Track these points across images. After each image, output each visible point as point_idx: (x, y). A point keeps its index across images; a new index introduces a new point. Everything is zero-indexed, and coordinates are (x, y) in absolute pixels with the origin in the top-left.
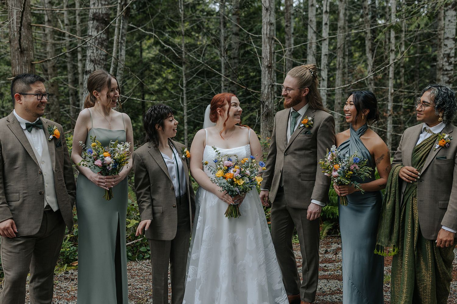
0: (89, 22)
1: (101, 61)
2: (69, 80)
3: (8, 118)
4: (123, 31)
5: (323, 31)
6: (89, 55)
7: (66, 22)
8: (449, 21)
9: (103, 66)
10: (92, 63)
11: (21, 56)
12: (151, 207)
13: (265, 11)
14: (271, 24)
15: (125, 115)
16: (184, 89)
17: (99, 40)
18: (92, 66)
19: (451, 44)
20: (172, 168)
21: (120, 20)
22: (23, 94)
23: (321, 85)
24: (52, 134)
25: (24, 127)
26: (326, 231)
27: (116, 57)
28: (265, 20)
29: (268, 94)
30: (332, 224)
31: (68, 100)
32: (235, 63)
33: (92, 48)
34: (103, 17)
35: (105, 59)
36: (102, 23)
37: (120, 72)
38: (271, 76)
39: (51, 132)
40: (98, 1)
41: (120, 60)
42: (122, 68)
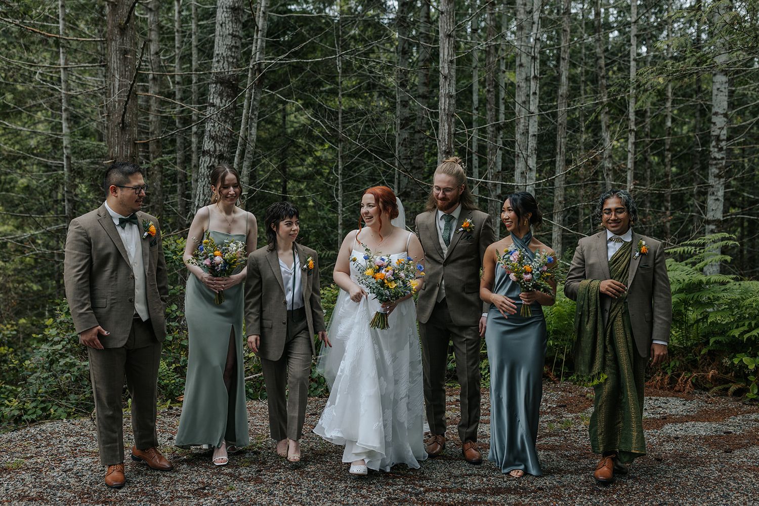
1: (224, 138)
2: (178, 161)
3: (99, 211)
4: (255, 103)
5: (532, 103)
6: (209, 129)
7: (177, 79)
8: (718, 89)
9: (226, 144)
10: (212, 140)
11: (122, 134)
12: (259, 321)
13: (444, 80)
14: (451, 96)
15: (250, 215)
16: (340, 177)
17: (222, 111)
18: (212, 145)
19: (720, 122)
20: (288, 279)
22: (120, 187)
23: (527, 177)
24: (148, 231)
25: (117, 222)
27: (244, 137)
28: (442, 92)
31: (176, 187)
33: (212, 121)
34: (229, 79)
35: (229, 136)
36: (228, 87)
37: (249, 156)
39: (147, 228)
40: (224, 57)
41: (249, 140)
42: (252, 150)
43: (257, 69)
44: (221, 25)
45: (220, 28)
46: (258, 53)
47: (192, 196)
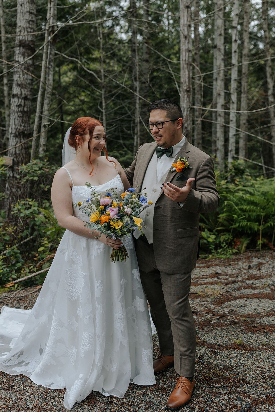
0: (15, 49)
1: (27, 85)
4: (51, 56)
5: (233, 58)
6: (16, 79)
9: (29, 90)
10: (18, 87)
13: (184, 39)
14: (190, 51)
16: (103, 111)
17: (25, 66)
18: (19, 90)
21: (47, 46)
23: (231, 107)
26: (245, 245)
27: (44, 81)
28: (183, 47)
29: (187, 116)
30: (250, 239)
33: (18, 73)
34: (29, 44)
35: (30, 83)
36: (28, 49)
37: (48, 96)
38: (189, 100)
40: (24, 28)
41: (48, 84)
42: (50, 92)
43: (52, 31)
44: (21, 5)
45: (20, 7)
46: (52, 18)
47: (7, 126)
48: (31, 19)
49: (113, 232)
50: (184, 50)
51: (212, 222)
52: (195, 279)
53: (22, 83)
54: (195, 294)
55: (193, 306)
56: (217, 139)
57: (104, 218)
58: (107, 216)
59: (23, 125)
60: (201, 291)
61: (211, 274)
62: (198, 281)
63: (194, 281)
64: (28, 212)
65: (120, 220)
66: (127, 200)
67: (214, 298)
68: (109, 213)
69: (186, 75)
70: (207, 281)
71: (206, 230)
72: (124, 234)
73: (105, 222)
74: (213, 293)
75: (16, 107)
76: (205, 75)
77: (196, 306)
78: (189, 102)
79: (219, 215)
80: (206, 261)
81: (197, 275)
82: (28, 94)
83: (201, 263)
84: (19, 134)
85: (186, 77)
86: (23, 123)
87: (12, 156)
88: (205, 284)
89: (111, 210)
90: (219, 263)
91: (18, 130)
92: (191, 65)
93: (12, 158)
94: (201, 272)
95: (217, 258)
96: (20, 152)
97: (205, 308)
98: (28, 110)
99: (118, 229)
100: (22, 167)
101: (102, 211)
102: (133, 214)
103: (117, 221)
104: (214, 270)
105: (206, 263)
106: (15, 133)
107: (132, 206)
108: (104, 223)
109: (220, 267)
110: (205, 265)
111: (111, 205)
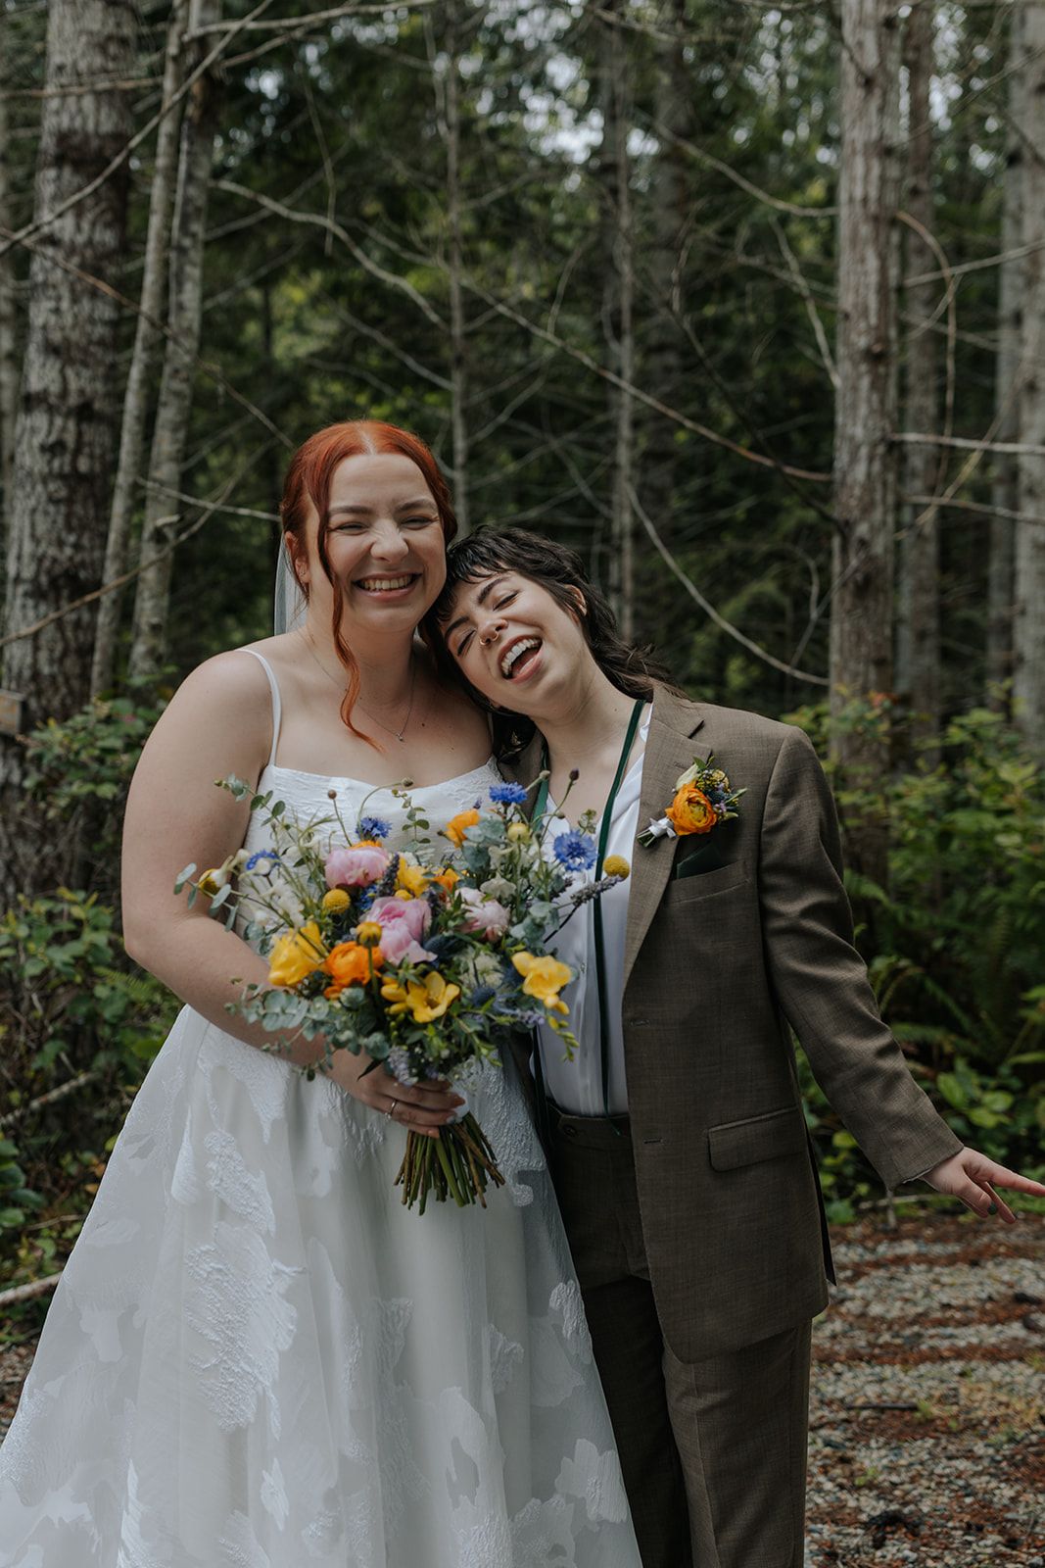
0: (37, 176)
1: (93, 349)
4: (193, 191)
6: (39, 322)
13: (860, 93)
14: (890, 152)
16: (458, 476)
17: (83, 256)
18: (55, 374)
21: (175, 141)
27: (156, 315)
28: (857, 132)
29: (869, 486)
32: (668, 370)
33: (51, 292)
34: (101, 149)
35: (108, 341)
38: (882, 402)
40: (80, 76)
41: (175, 328)
42: (186, 366)
48: (115, 31)
49: (401, 1040)
50: (859, 146)
51: (990, 1025)
52: (903, 1327)
53: (66, 340)
54: (903, 1410)
55: (894, 1485)
56: (1017, 607)
57: (347, 960)
58: (362, 952)
59: (72, 539)
60: (937, 1394)
61: (990, 1299)
62: (919, 1335)
63: (897, 1335)
64: (61, 956)
65: (441, 972)
66: (481, 853)
67: (1011, 1440)
68: (374, 930)
69: (866, 274)
70: (967, 1337)
71: (960, 1065)
72: (463, 1051)
73: (355, 983)
74: (1003, 1410)
75: (38, 456)
76: (966, 274)
77: (913, 1480)
78: (882, 412)
79: (1027, 986)
80: (960, 1225)
81: (915, 1304)
82: (96, 392)
83: (936, 1240)
84: (53, 582)
85: (867, 286)
86: (70, 528)
87: (18, 690)
88: (959, 1354)
89: (391, 914)
90: (1031, 1241)
91: (47, 564)
92: (894, 222)
93: (18, 697)
94: (935, 1288)
95: (1021, 1215)
96: (55, 669)
97: (959, 1498)
98: (98, 468)
99: (425, 1025)
100: (45, 736)
101: (335, 917)
102: (518, 931)
103: (425, 974)
104: (1006, 1278)
105: (959, 1240)
106: (35, 580)
107: (510, 889)
108: (348, 992)
109: (1037, 1266)
110: (954, 1248)
111: (391, 882)
